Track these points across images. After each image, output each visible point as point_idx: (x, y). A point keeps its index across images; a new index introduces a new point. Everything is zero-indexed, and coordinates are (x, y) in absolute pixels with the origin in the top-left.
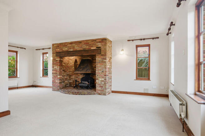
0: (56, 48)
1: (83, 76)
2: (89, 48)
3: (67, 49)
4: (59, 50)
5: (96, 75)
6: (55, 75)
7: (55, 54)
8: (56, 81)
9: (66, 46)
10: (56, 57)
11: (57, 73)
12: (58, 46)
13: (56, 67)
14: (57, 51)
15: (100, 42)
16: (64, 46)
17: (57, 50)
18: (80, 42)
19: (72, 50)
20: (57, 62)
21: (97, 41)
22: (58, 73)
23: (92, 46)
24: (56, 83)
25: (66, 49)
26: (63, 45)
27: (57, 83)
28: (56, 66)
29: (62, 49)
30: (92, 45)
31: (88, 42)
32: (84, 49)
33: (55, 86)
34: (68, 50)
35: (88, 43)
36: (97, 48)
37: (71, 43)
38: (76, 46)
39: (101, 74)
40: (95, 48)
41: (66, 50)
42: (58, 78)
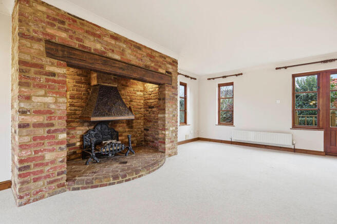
0: (53, 25)
1: (88, 129)
2: (155, 67)
3: (103, 49)
4: (64, 35)
5: (166, 123)
6: (42, 132)
7: (43, 43)
8: (49, 156)
9: (99, 36)
10: (46, 60)
11: (52, 125)
12: (63, 23)
13: (49, 100)
14: (53, 36)
15: (170, 64)
16: (87, 32)
17: (50, 31)
18: (138, 47)
19: (117, 57)
20: (54, 81)
21: (167, 59)
22: (60, 124)
23: (160, 66)
24: (47, 164)
25: (98, 46)
26: (86, 28)
27: (53, 162)
28: (45, 96)
29: (78, 39)
30: (159, 64)
31: (154, 54)
32: (146, 66)
33: (35, 180)
34: (104, 53)
35: (154, 57)
36: (166, 72)
37: (116, 37)
38: (129, 51)
39: (172, 120)
40: (164, 72)
41: (95, 50)
42: (58, 143)
